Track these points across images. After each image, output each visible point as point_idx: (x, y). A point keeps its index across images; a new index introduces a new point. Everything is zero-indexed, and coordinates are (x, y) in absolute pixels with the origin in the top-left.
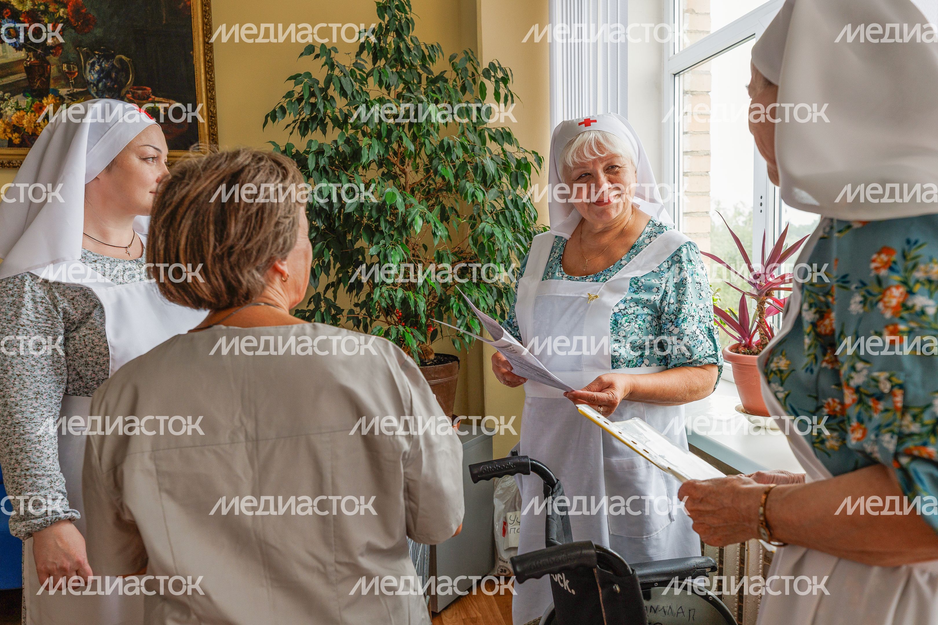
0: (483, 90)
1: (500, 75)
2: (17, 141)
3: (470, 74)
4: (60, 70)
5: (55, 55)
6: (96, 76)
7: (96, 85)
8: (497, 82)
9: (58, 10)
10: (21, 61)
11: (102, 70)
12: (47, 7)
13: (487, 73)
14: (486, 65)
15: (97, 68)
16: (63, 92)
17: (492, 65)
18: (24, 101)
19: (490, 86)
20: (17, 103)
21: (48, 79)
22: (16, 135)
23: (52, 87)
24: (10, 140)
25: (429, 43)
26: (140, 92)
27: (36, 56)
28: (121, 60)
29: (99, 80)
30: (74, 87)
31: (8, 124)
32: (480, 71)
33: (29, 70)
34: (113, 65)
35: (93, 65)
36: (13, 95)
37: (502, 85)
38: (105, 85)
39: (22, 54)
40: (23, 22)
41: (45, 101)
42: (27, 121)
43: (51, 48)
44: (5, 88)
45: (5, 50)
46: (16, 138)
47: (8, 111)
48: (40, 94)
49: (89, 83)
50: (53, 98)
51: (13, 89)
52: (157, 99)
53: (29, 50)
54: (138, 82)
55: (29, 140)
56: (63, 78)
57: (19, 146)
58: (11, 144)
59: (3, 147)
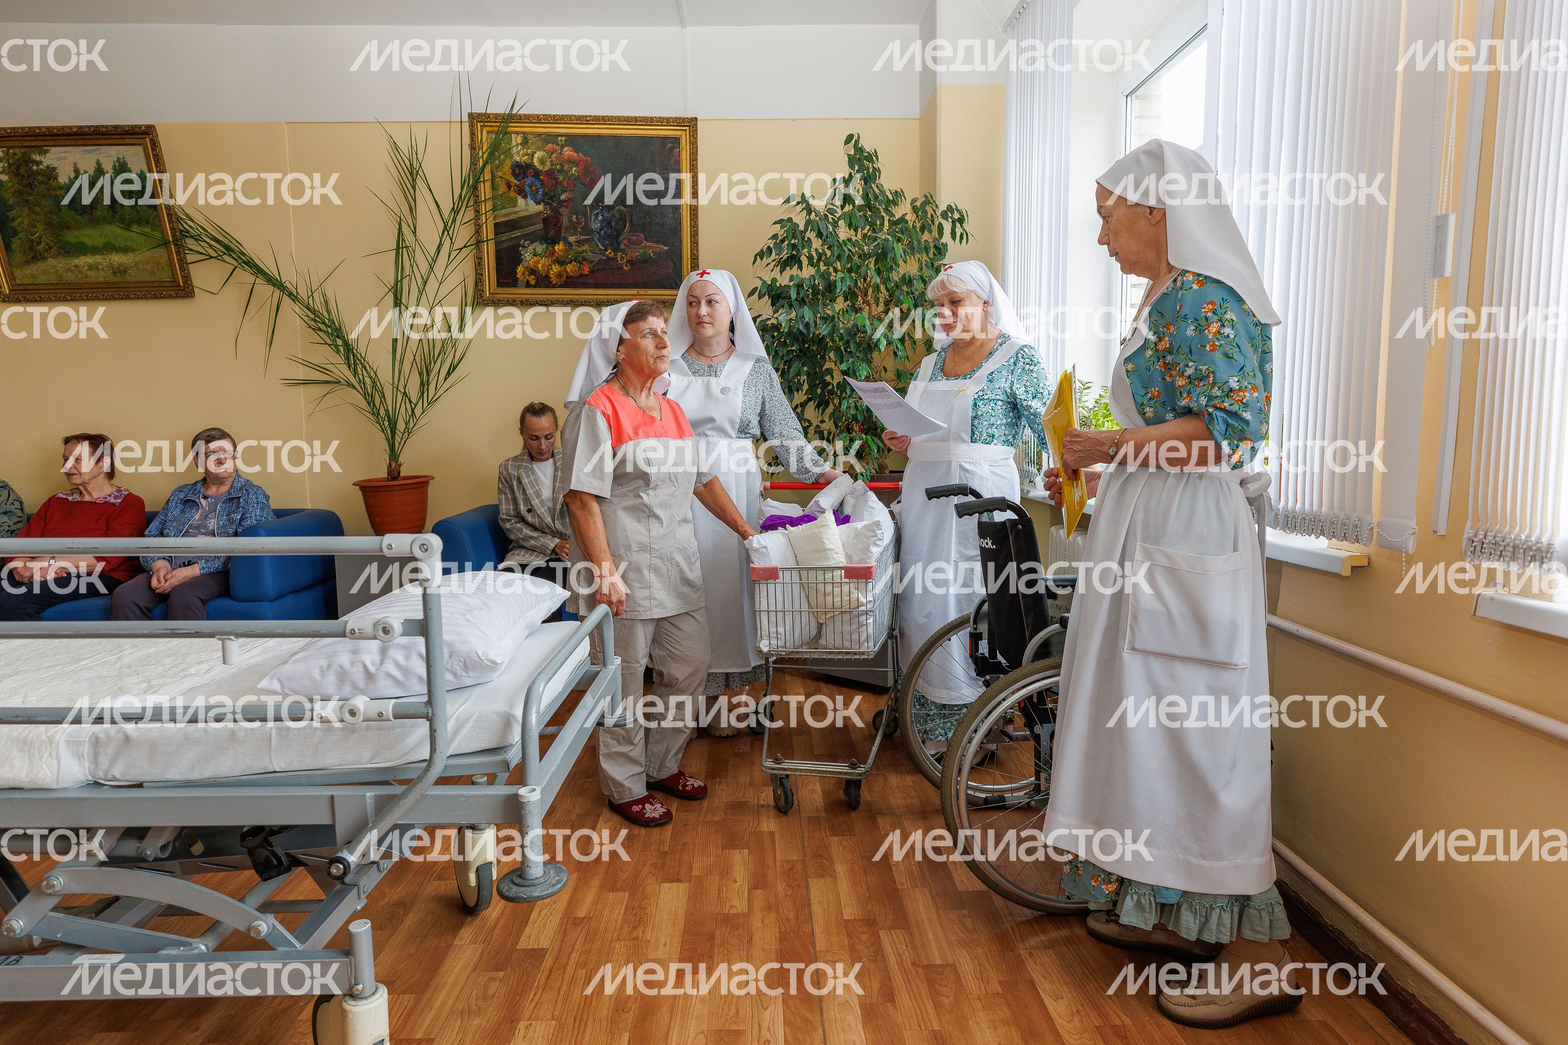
0: (941, 229)
1: (956, 216)
2: (533, 282)
3: (929, 216)
4: (570, 221)
5: (566, 207)
6: (599, 225)
7: (599, 233)
8: (954, 222)
9: (571, 168)
10: (540, 213)
11: (604, 219)
12: (562, 166)
13: (944, 215)
14: (943, 207)
15: (600, 217)
16: (572, 239)
17: (950, 208)
18: (540, 248)
19: (947, 226)
20: (535, 249)
21: (560, 228)
22: (532, 277)
23: (563, 235)
24: (528, 281)
25: (893, 189)
26: (634, 238)
27: (552, 210)
28: (620, 211)
29: (601, 228)
30: (581, 235)
31: (526, 268)
32: (938, 213)
33: (545, 221)
34: (613, 215)
35: (597, 215)
36: (532, 243)
37: (958, 225)
38: (606, 232)
39: (540, 207)
40: (543, 181)
41: (556, 248)
42: (542, 264)
43: (564, 201)
44: (525, 237)
45: (527, 204)
46: (532, 279)
47: (528, 256)
48: (554, 241)
49: (593, 231)
50: (564, 244)
51: (533, 238)
52: (648, 244)
53: (546, 204)
54: (633, 230)
55: (543, 281)
56: (573, 227)
57: (536, 286)
58: (528, 285)
59: (521, 287)
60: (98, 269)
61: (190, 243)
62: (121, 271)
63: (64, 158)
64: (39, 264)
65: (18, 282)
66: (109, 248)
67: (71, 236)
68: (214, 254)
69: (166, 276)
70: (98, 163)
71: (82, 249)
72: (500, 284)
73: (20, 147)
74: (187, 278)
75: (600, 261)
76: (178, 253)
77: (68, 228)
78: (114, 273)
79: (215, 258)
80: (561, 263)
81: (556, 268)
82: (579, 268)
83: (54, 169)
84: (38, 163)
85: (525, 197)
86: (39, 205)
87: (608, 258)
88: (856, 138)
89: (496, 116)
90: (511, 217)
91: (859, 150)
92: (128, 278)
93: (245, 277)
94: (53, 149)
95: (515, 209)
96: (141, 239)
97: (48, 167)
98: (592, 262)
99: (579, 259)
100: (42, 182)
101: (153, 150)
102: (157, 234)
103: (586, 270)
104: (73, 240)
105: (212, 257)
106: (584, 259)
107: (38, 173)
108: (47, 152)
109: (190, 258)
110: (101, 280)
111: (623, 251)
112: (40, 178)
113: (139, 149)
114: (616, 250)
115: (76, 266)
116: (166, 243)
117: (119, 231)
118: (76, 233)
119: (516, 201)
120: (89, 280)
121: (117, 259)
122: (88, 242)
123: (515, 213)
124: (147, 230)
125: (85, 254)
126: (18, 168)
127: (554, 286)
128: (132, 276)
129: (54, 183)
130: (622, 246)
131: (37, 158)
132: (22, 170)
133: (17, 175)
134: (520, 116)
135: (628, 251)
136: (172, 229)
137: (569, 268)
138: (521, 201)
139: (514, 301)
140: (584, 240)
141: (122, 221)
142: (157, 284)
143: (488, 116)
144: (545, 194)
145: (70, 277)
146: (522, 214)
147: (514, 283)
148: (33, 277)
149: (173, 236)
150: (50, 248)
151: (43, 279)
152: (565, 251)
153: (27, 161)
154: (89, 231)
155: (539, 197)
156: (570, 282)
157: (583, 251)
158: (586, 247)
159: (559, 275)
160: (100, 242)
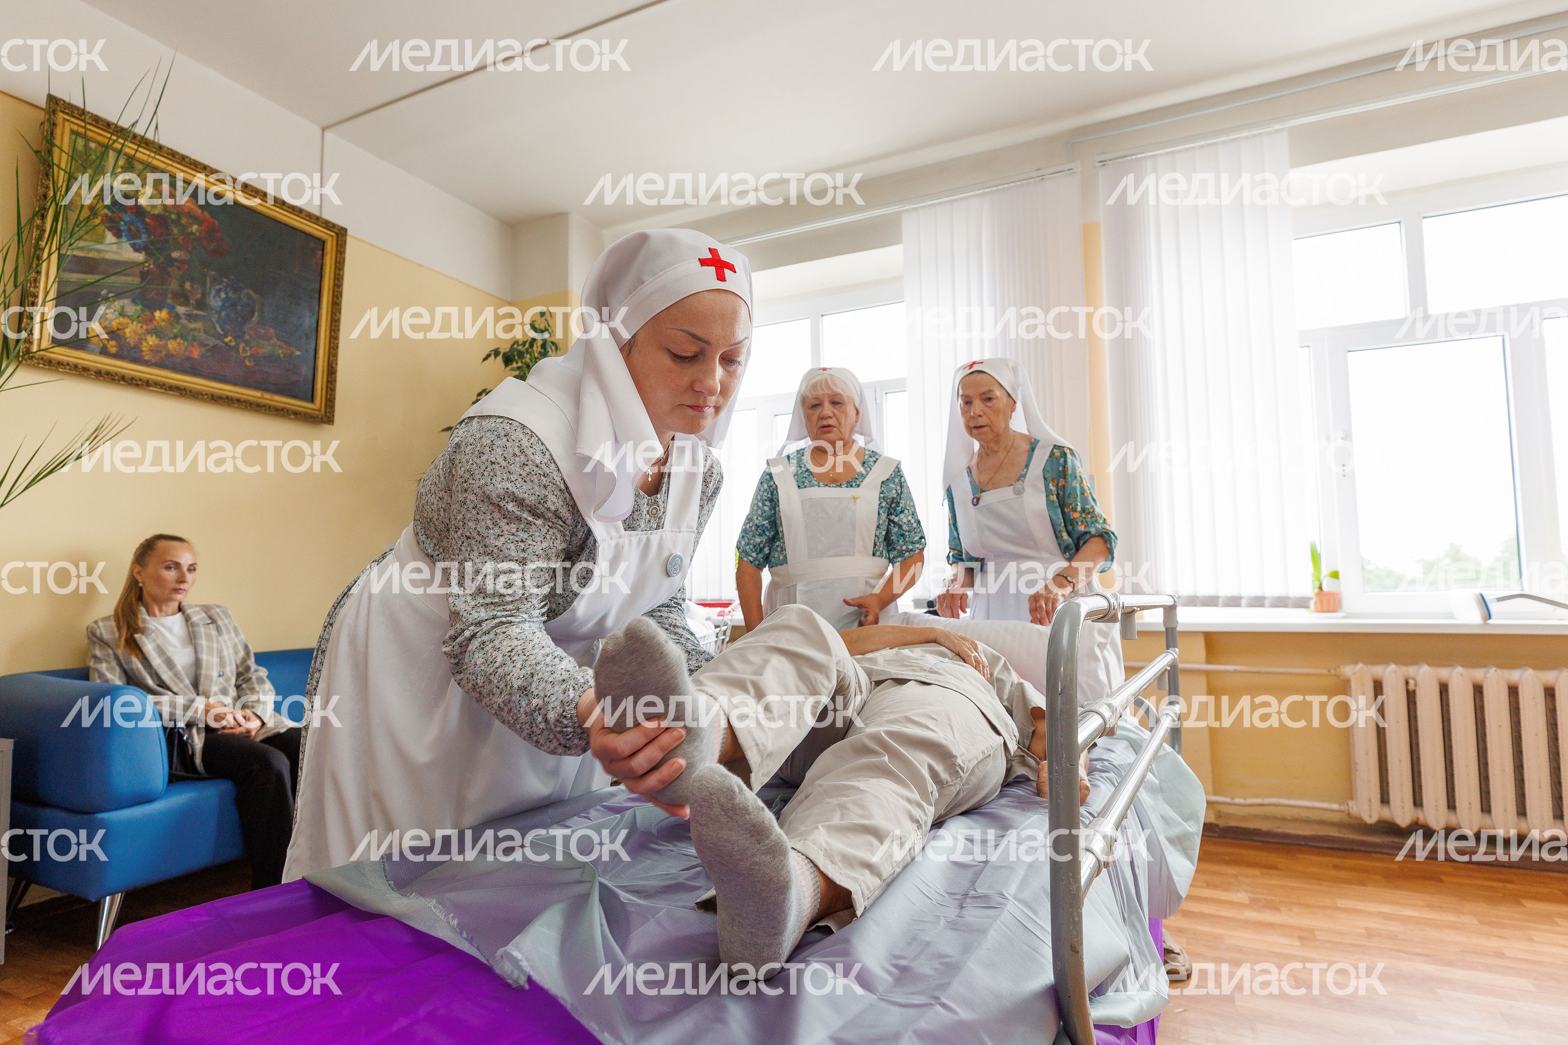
2: (114, 350)
4: (182, 287)
5: (178, 268)
6: (220, 303)
9: (191, 225)
10: (135, 264)
11: (227, 299)
12: (179, 218)
15: (223, 295)
16: (180, 310)
18: (132, 309)
20: (123, 307)
21: (166, 291)
22: (113, 343)
23: (169, 301)
26: (263, 331)
27: (157, 265)
28: (249, 295)
29: (223, 308)
30: (194, 309)
33: (145, 276)
34: (240, 298)
35: (219, 291)
36: (119, 298)
38: (228, 315)
39: (140, 257)
40: (147, 224)
41: (156, 314)
42: (131, 330)
43: (176, 260)
44: (110, 287)
45: (119, 246)
46: (113, 346)
47: (108, 313)
48: (153, 305)
49: (212, 309)
50: (169, 313)
51: (122, 292)
52: (278, 343)
53: (149, 254)
54: (262, 322)
55: (130, 352)
56: (182, 297)
57: (115, 356)
58: (105, 352)
59: (92, 352)
75: (216, 347)
80: (159, 333)
81: (152, 340)
82: (186, 349)
85: (118, 234)
87: (228, 346)
89: (96, 119)
90: (90, 255)
95: (99, 247)
98: (206, 345)
99: (188, 338)
103: (196, 353)
106: (194, 339)
111: (247, 343)
114: (238, 337)
119: (105, 236)
123: (99, 251)
127: (145, 363)
130: (247, 337)
135: (254, 344)
137: (172, 345)
138: (110, 238)
139: (80, 370)
140: (197, 316)
143: (82, 111)
144: (148, 242)
146: (108, 256)
147: (82, 344)
152: (170, 323)
155: (140, 243)
156: (172, 363)
157: (194, 330)
158: (198, 325)
159: (154, 350)
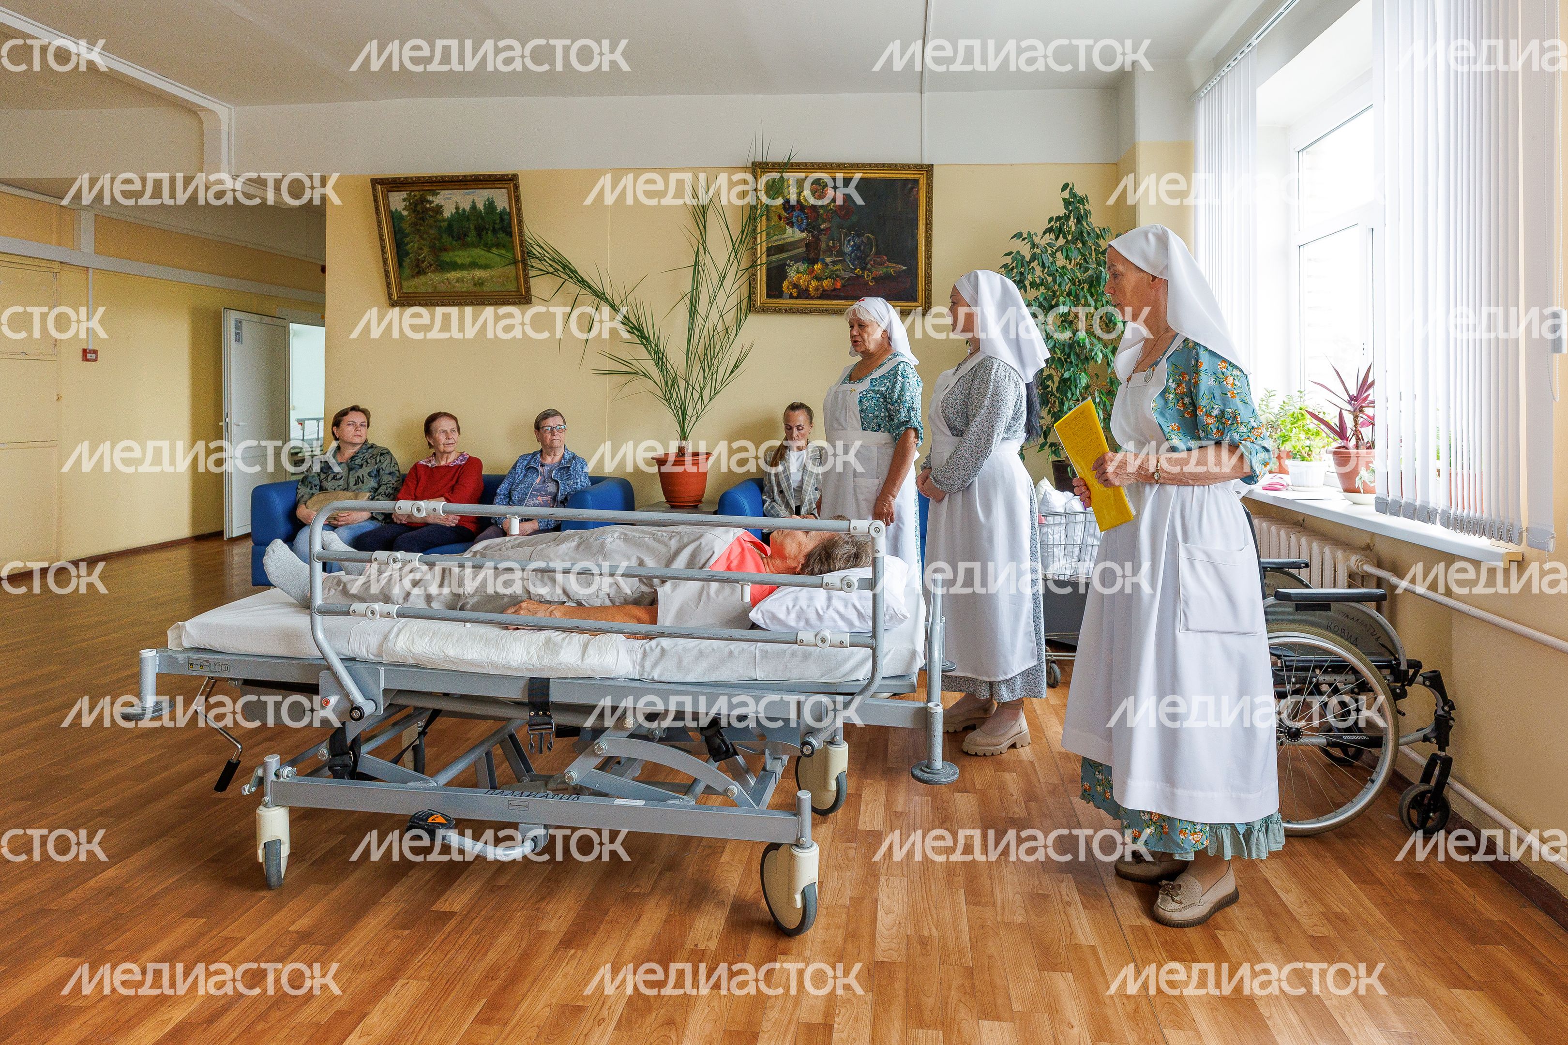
2: (795, 295)
4: (828, 245)
5: (825, 234)
6: (851, 249)
7: (850, 255)
10: (804, 239)
11: (855, 245)
16: (828, 260)
18: (802, 267)
20: (798, 268)
21: (819, 251)
22: (795, 290)
23: (822, 256)
24: (791, 293)
26: (879, 260)
27: (813, 236)
28: (868, 237)
29: (852, 252)
30: (836, 257)
31: (790, 283)
33: (807, 245)
34: (863, 242)
35: (849, 241)
36: (796, 263)
38: (856, 255)
39: (804, 235)
40: (807, 214)
41: (815, 267)
42: (803, 280)
43: (823, 230)
44: (791, 258)
45: (793, 232)
46: (795, 292)
47: (792, 274)
48: (813, 262)
49: (846, 254)
50: (822, 264)
51: (796, 259)
52: (890, 265)
53: (809, 232)
54: (878, 253)
55: (803, 294)
56: (829, 251)
57: (797, 298)
58: (791, 297)
59: (786, 299)
60: (463, 281)
61: (534, 262)
62: (480, 283)
63: (450, 198)
64: (421, 277)
65: (404, 291)
66: (474, 265)
67: (447, 257)
68: (551, 270)
69: (512, 287)
70: (473, 202)
71: (455, 266)
72: (769, 296)
73: (419, 191)
74: (528, 290)
75: (850, 279)
76: (524, 270)
77: (445, 250)
78: (475, 285)
79: (551, 273)
80: (818, 279)
81: (814, 283)
82: (833, 284)
83: (442, 206)
84: (431, 202)
85: (792, 226)
86: (427, 233)
87: (857, 276)
88: (1071, 186)
89: (774, 164)
90: (781, 243)
91: (1073, 195)
92: (485, 289)
93: (572, 288)
94: (443, 192)
95: (784, 236)
96: (498, 259)
97: (437, 205)
98: (843, 279)
99: (833, 276)
100: (431, 216)
101: (515, 192)
102: (510, 255)
103: (839, 286)
104: (447, 259)
105: (548, 273)
106: (837, 276)
107: (429, 209)
108: (438, 193)
109: (531, 273)
110: (465, 290)
111: (869, 270)
112: (431, 213)
113: (505, 191)
114: (863, 269)
115: (448, 279)
116: (515, 262)
117: (483, 252)
118: (451, 254)
119: (785, 230)
120: (456, 290)
121: (478, 274)
122: (459, 261)
123: (784, 239)
124: (503, 252)
125: (455, 270)
126: (415, 207)
127: (812, 298)
128: (488, 287)
129: (439, 217)
130: (869, 266)
131: (430, 198)
132: (419, 208)
133: (414, 211)
134: (792, 164)
135: (873, 270)
136: (522, 252)
137: (825, 283)
138: (789, 230)
139: (780, 309)
140: (838, 261)
141: (486, 245)
142: (504, 293)
143: (767, 163)
144: (808, 224)
145: (443, 287)
146: (789, 240)
147: (780, 295)
148: (416, 287)
149: (522, 256)
150: (431, 265)
151: (422, 289)
152: (823, 270)
153: (423, 200)
154: (460, 253)
155: (803, 226)
156: (825, 295)
157: (837, 270)
158: (839, 267)
159: (817, 289)
160: (467, 261)
